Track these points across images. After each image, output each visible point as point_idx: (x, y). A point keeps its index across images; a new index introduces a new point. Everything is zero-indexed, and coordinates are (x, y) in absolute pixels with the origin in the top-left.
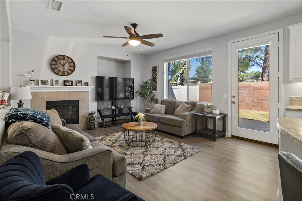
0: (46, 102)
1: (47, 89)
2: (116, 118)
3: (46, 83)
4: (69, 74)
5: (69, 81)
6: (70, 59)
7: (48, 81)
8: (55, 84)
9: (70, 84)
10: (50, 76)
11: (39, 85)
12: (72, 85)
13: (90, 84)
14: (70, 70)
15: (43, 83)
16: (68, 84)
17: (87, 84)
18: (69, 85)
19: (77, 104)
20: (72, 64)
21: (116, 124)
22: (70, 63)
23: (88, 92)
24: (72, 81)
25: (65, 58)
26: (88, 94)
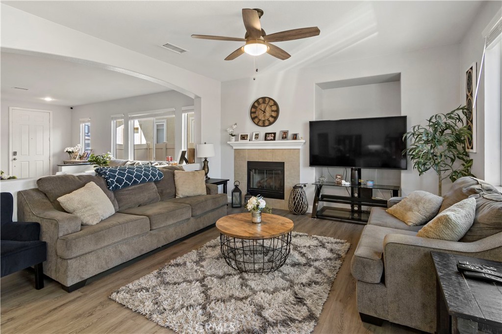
0: (248, 162)
1: (247, 145)
2: (360, 207)
3: (245, 138)
4: (271, 124)
5: (271, 133)
6: (272, 101)
7: (247, 135)
8: (255, 138)
9: (272, 138)
10: (250, 128)
11: (238, 141)
12: (274, 139)
13: (300, 136)
14: (272, 116)
15: (244, 137)
16: (270, 137)
17: (295, 137)
18: (271, 140)
19: (282, 168)
20: (274, 108)
21: (360, 220)
22: (271, 106)
23: (299, 149)
24: (275, 134)
25: (265, 101)
26: (299, 153)
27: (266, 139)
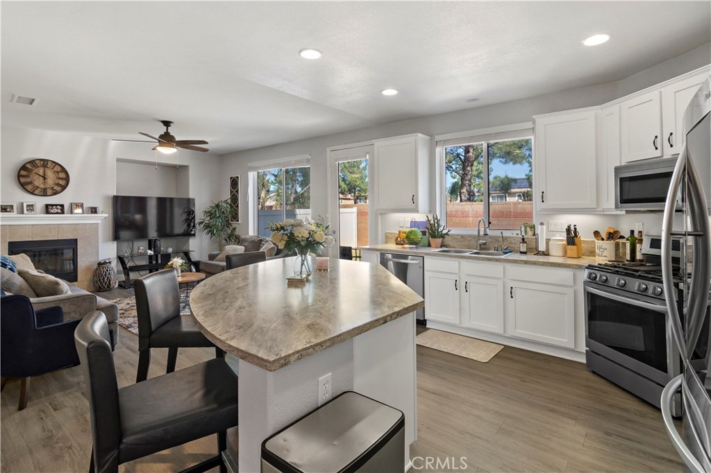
0: (9, 243)
1: (11, 219)
3: (9, 210)
4: (55, 193)
5: (56, 205)
6: (58, 166)
7: (12, 206)
8: (28, 210)
9: (59, 211)
12: (63, 212)
13: (99, 210)
14: (58, 185)
15: (2, 209)
16: (54, 210)
17: (94, 210)
18: (57, 213)
19: (74, 246)
20: (62, 175)
22: (57, 172)
23: (98, 224)
24: (62, 206)
25: (47, 164)
26: (97, 228)
27: (48, 212)
